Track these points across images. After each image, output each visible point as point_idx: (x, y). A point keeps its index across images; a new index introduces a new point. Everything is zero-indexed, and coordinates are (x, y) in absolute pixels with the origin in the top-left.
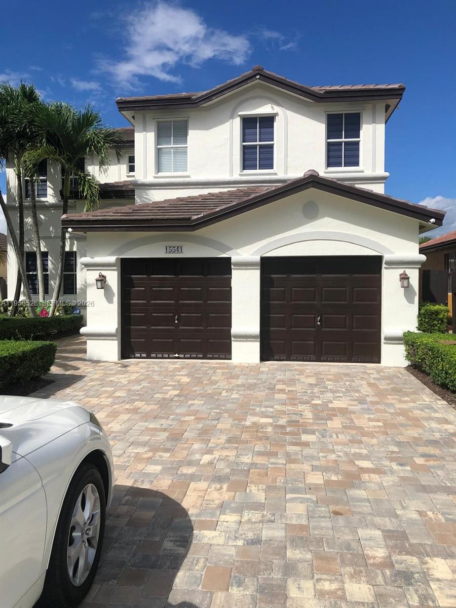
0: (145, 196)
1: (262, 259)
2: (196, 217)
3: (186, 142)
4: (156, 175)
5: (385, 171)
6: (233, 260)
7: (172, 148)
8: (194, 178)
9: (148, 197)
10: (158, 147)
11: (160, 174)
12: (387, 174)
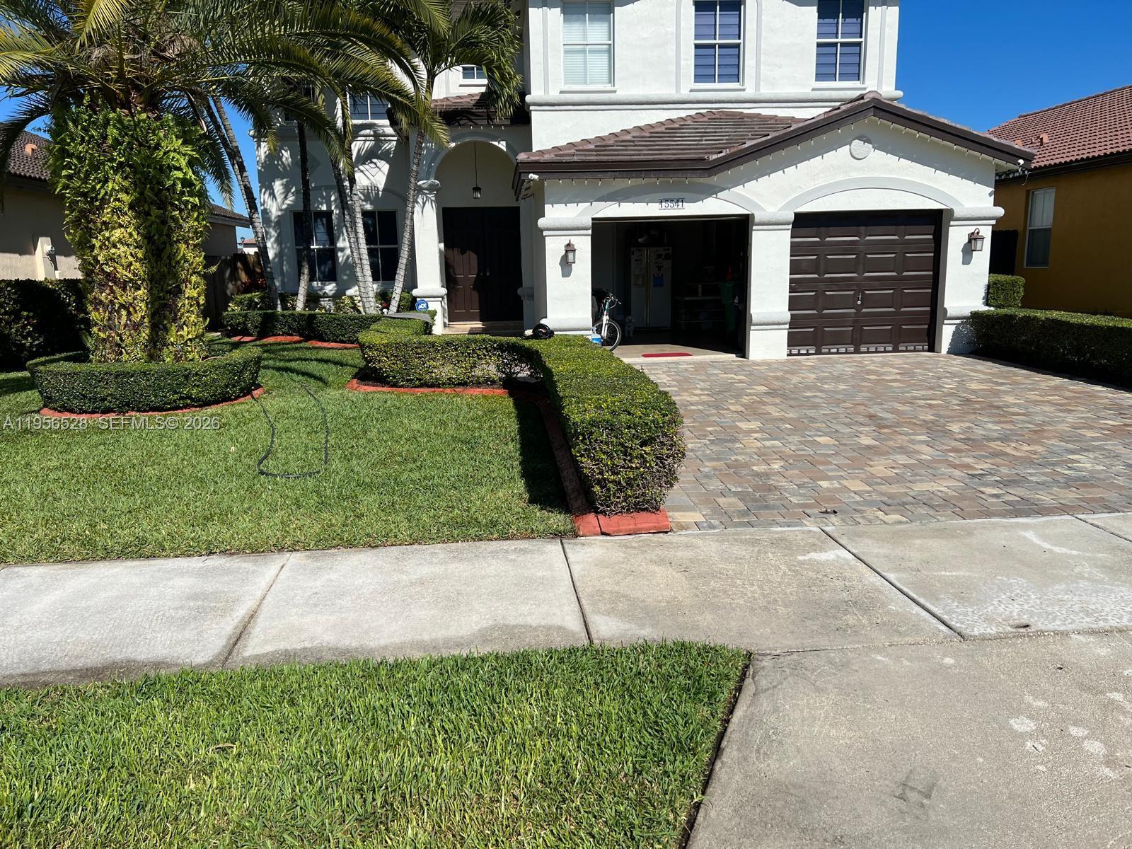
1: (797, 215)
2: (715, 157)
4: (564, 89)
5: (896, 89)
6: (757, 219)
7: (587, 45)
8: (623, 94)
10: (565, 42)
11: (568, 87)
12: (900, 93)
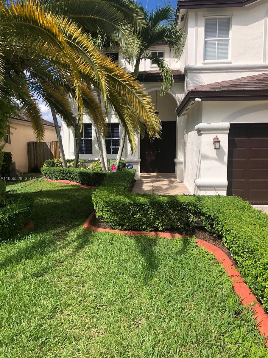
0: (196, 79)
3: (228, 35)
4: (204, 62)
7: (217, 40)
8: (235, 64)
9: (198, 80)
10: (206, 39)
11: (207, 61)
